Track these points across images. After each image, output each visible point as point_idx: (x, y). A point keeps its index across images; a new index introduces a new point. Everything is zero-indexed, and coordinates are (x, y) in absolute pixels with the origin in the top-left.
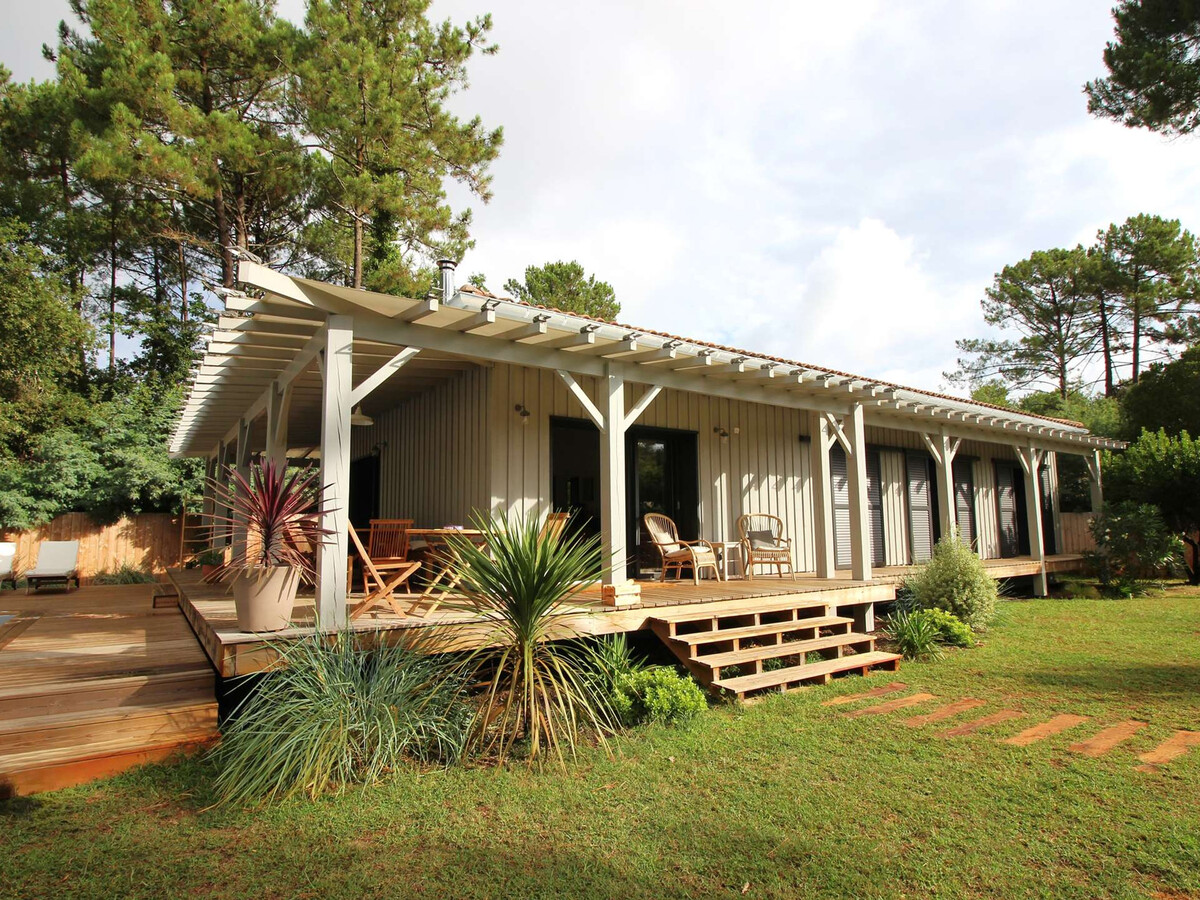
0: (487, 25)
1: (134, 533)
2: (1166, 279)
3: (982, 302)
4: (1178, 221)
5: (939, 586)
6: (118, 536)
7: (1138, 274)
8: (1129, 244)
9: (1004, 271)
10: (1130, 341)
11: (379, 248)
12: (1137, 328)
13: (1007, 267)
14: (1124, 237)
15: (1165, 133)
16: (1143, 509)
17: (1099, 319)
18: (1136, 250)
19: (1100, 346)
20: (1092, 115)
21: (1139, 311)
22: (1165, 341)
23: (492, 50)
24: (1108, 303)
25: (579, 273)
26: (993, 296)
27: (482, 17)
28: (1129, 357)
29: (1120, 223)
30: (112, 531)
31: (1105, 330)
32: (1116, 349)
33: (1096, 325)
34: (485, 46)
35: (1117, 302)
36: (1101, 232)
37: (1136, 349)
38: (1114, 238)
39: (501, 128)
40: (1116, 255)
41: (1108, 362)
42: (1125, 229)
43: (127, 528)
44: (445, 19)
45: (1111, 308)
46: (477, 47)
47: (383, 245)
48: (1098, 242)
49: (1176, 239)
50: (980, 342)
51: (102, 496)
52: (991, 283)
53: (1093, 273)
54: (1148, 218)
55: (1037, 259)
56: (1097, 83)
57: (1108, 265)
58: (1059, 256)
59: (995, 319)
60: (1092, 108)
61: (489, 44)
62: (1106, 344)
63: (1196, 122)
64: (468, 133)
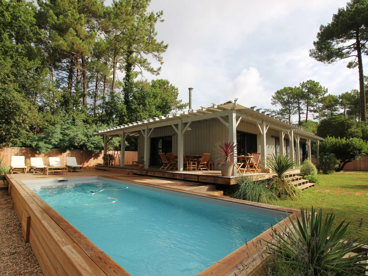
0: (162, 13)
1: (71, 155)
2: (314, 97)
3: (272, 99)
4: (319, 82)
5: (306, 170)
6: (66, 156)
7: (308, 95)
8: (307, 87)
9: (277, 92)
10: (305, 112)
11: (128, 74)
12: (307, 108)
13: (278, 90)
14: (306, 85)
15: (325, 63)
16: (331, 154)
17: (298, 105)
18: (309, 89)
19: (298, 113)
20: (310, 57)
21: (308, 104)
22: (313, 112)
23: (162, 21)
24: (300, 101)
25: (168, 83)
26: (273, 97)
27: (160, 11)
28: (305, 116)
29: (305, 81)
30: (65, 154)
31: (299, 109)
32: (301, 113)
33: (297, 107)
34: (161, 20)
35: (302, 102)
36: (300, 83)
37: (307, 114)
38: (303, 85)
39: (168, 44)
40: (304, 90)
41: (300, 117)
42: (306, 83)
43: (69, 154)
44: (152, 11)
45: (301, 103)
46: (159, 20)
47: (129, 73)
48: (300, 86)
49: (318, 87)
50: (270, 109)
51: (66, 144)
52: (274, 94)
53: (299, 94)
54: (312, 81)
55: (285, 89)
56: (312, 50)
57: (302, 92)
58: (290, 89)
59: (274, 104)
60: (310, 56)
61: (162, 19)
62: (299, 112)
63: (332, 61)
64: (159, 45)
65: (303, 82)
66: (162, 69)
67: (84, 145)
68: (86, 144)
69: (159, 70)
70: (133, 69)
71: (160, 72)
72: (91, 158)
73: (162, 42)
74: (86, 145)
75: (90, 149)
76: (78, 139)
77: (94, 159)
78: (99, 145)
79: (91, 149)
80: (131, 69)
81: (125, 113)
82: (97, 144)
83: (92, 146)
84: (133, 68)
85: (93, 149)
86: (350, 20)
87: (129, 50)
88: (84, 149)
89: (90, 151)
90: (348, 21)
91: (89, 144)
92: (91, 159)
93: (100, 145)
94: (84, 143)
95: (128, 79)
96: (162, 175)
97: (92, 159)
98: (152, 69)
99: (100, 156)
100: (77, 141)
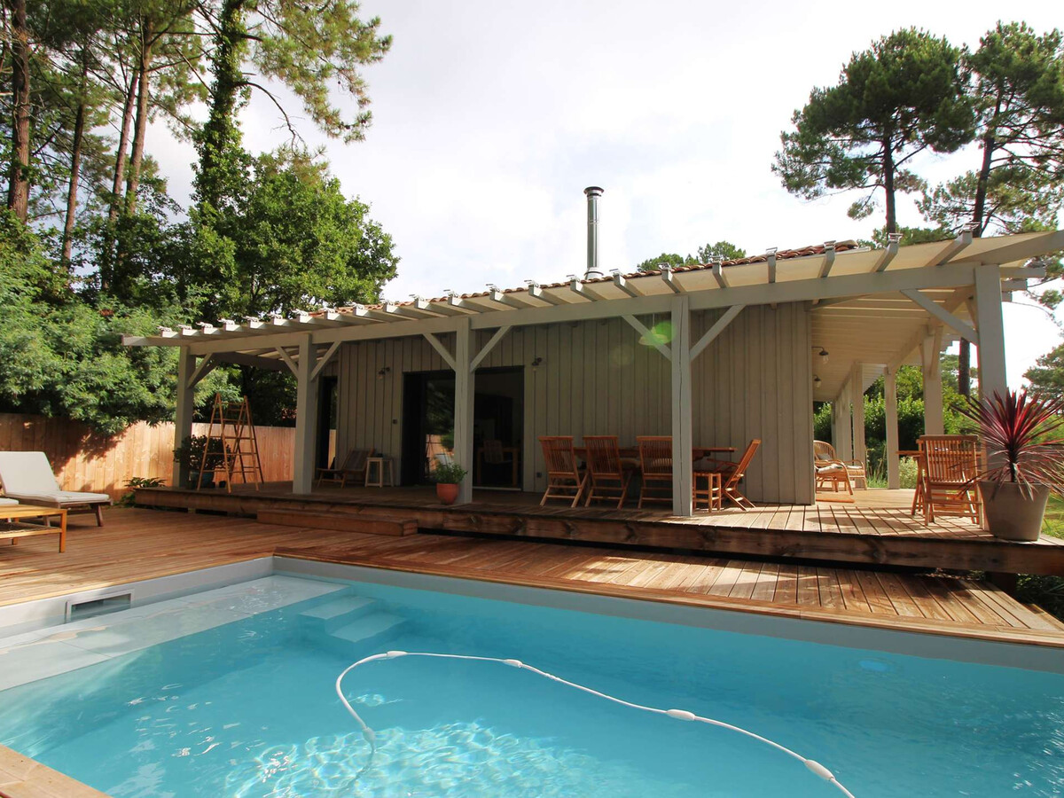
11: (217, 119)
38: (708, 254)
47: (223, 118)
63: (816, 194)
64: (364, 32)
65: (708, 246)
66: (373, 120)
67: (50, 394)
68: (59, 387)
69: (363, 121)
70: (242, 105)
71: (364, 132)
72: (74, 453)
73: (376, 23)
74: (61, 391)
75: (78, 412)
76: (28, 364)
77: (89, 458)
78: (121, 393)
79: (85, 413)
80: (231, 102)
81: (228, 268)
82: (111, 392)
83: (92, 399)
84: (243, 100)
85: (92, 413)
86: (891, 87)
87: (229, 25)
88: (47, 409)
89: (79, 421)
90: (888, 87)
91: (73, 391)
92: (72, 460)
93: (130, 397)
94: (50, 386)
95: (220, 141)
96: (623, 537)
97: (80, 457)
98: (336, 114)
99: (114, 445)
100: (17, 374)
